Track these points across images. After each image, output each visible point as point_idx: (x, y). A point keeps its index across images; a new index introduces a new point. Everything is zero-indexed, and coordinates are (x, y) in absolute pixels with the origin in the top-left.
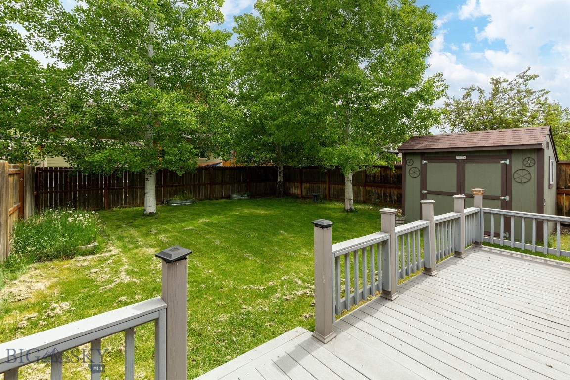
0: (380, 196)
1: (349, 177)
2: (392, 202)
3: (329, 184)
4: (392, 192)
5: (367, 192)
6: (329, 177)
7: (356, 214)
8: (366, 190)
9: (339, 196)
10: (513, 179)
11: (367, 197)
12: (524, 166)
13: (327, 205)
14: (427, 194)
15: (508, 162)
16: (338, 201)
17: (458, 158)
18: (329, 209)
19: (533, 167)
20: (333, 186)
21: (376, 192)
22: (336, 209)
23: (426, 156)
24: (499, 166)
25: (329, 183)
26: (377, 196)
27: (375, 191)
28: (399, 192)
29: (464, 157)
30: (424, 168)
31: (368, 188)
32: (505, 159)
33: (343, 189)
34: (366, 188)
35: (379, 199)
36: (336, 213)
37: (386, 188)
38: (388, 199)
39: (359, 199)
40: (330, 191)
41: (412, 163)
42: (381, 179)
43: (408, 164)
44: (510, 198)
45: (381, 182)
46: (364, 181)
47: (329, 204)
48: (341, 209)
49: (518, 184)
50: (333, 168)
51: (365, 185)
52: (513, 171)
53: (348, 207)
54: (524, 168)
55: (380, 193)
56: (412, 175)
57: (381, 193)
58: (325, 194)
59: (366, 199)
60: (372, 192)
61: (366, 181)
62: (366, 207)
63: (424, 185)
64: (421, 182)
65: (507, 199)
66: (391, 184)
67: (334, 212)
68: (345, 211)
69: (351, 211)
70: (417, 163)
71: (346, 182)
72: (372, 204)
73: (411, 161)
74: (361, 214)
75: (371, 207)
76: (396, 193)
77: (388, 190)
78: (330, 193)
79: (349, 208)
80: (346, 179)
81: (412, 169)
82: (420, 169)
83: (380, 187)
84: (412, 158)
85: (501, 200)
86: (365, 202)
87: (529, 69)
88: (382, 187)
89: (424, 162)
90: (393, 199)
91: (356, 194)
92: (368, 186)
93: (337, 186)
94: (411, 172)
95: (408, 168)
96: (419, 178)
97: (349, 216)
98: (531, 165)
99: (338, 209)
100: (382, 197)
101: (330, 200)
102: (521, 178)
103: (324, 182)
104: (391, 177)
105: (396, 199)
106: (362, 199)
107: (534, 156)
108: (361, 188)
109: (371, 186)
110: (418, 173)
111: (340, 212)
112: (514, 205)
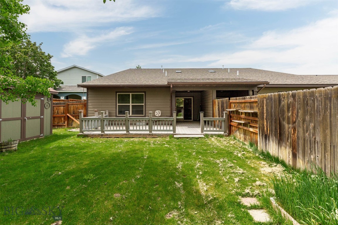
10: (44, 107)
14: (1, 121)
15: (42, 99)
19: (50, 102)
24: (40, 100)
32: (42, 97)
44: (44, 117)
49: (46, 109)
52: (44, 104)
54: (48, 102)
65: (42, 117)
98: (50, 100)
102: (47, 106)
112: (44, 119)
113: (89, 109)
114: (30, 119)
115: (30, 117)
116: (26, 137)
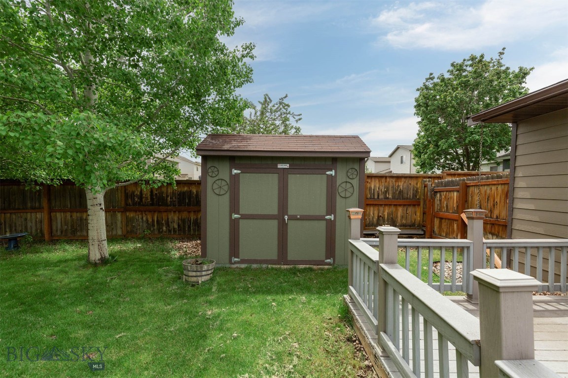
0: (150, 226)
1: (96, 197)
2: (170, 231)
3: (50, 213)
4: (170, 217)
5: (129, 221)
6: (49, 200)
7: (115, 266)
8: (127, 217)
9: (74, 232)
10: (337, 194)
11: (129, 229)
12: (347, 178)
13: (45, 255)
14: (240, 218)
15: (333, 173)
16: (70, 241)
17: (280, 166)
18: (47, 264)
19: (356, 179)
20: (59, 216)
21: (144, 219)
22: (66, 261)
23: (237, 162)
24: (325, 177)
25: (51, 210)
26: (145, 225)
27: (142, 218)
28: (180, 217)
29: (287, 166)
30: (235, 179)
31: (131, 215)
32: (331, 170)
33: (81, 219)
34: (128, 214)
35: (150, 230)
36: (66, 272)
37: (160, 212)
38: (164, 228)
39: (114, 233)
40: (54, 224)
41: (216, 173)
42: (152, 199)
43: (210, 174)
45: (152, 204)
46: (123, 203)
47: (49, 251)
48: (79, 259)
49: (342, 199)
50: (57, 182)
51: (125, 210)
52: (338, 185)
53: (95, 256)
54: (349, 180)
55: (150, 220)
56: (217, 191)
57: (153, 221)
58: (41, 231)
59: (128, 232)
60: (137, 220)
61: (126, 204)
62: (130, 246)
63: (234, 206)
64: (231, 202)
65: (332, 217)
66: (168, 206)
67: (61, 272)
68: (89, 263)
69: (104, 261)
70: (226, 172)
71: (89, 207)
72: (139, 239)
73: (216, 170)
74: (126, 262)
75: (139, 245)
76: (176, 218)
77: (164, 215)
78: (54, 228)
79: (98, 256)
80: (89, 203)
81: (217, 182)
82: (228, 181)
83: (150, 211)
84: (216, 164)
85: (326, 220)
86: (126, 237)
87: (286, 96)
88: (155, 212)
89: (235, 171)
90: (171, 227)
91: (110, 226)
92: (130, 211)
93: (68, 214)
94: (215, 186)
95: (210, 181)
96: (227, 195)
97: (100, 275)
98: (354, 176)
99: (72, 260)
100: (153, 225)
101: (54, 240)
102: (345, 192)
103: (40, 209)
104: (167, 196)
105: (176, 227)
106: (120, 232)
107: (356, 166)
108: (119, 215)
109: (136, 211)
110: (226, 188)
111: (76, 270)
112: (338, 224)
113: (518, 205)
114: (298, 219)
115: (296, 216)
116: (289, 258)
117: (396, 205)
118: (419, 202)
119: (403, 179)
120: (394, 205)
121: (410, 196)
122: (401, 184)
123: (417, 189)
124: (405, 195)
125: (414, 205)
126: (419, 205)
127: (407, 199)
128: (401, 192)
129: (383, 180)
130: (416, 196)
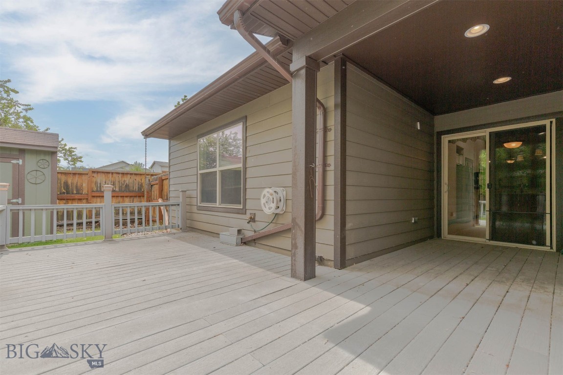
10: (26, 180)
12: (38, 167)
19: (47, 168)
32: (17, 159)
44: (23, 200)
49: (31, 185)
52: (26, 172)
54: (39, 169)
65: (19, 201)
98: (46, 166)
102: (35, 178)
107: (48, 158)
117: (123, 196)
118: (144, 194)
119: (129, 176)
120: (121, 196)
121: (136, 189)
122: (128, 180)
123: (142, 184)
124: (131, 188)
125: (140, 196)
126: (144, 196)
127: (133, 191)
128: (127, 186)
129: (110, 175)
130: (141, 190)
